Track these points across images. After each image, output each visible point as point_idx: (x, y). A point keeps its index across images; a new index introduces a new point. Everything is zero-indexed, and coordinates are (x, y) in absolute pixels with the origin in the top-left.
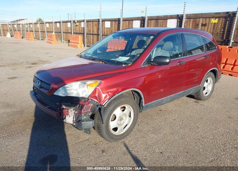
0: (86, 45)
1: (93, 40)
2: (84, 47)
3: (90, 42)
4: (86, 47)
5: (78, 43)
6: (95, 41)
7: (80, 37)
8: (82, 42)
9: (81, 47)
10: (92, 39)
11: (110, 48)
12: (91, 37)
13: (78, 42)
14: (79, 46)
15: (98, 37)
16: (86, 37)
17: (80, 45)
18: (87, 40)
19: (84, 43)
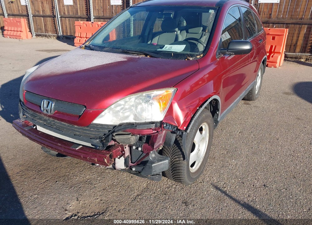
0: (35, 34)
1: (45, 25)
2: (32, 36)
3: (41, 29)
4: (34, 37)
5: (20, 31)
6: (50, 27)
7: (23, 21)
8: (28, 30)
9: (27, 37)
10: (43, 24)
11: (79, 36)
12: (41, 21)
13: (21, 29)
14: (23, 35)
15: (54, 20)
16: (33, 21)
17: (26, 35)
18: (34, 26)
19: (30, 31)
